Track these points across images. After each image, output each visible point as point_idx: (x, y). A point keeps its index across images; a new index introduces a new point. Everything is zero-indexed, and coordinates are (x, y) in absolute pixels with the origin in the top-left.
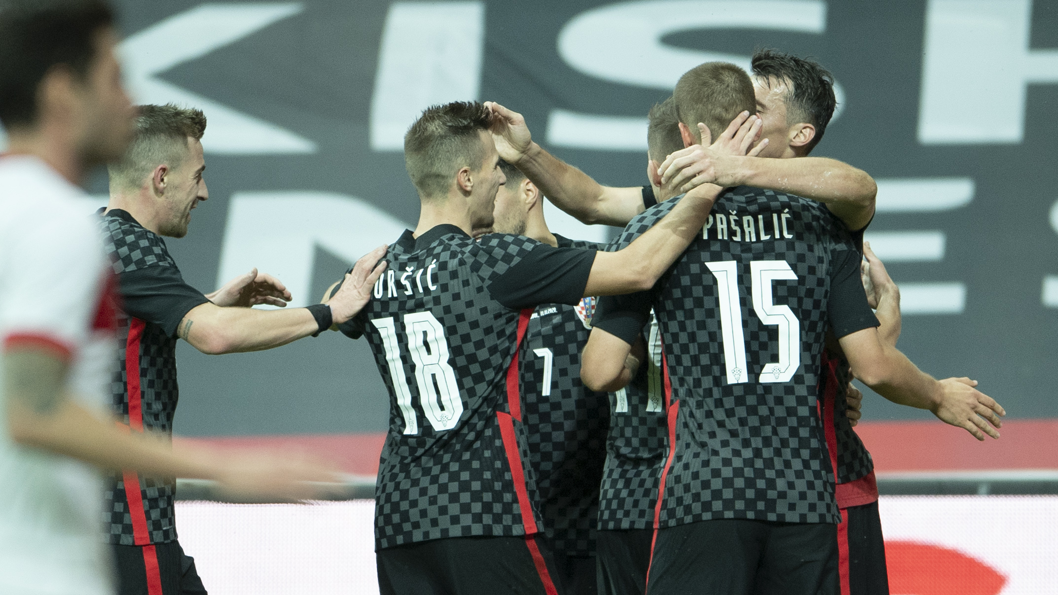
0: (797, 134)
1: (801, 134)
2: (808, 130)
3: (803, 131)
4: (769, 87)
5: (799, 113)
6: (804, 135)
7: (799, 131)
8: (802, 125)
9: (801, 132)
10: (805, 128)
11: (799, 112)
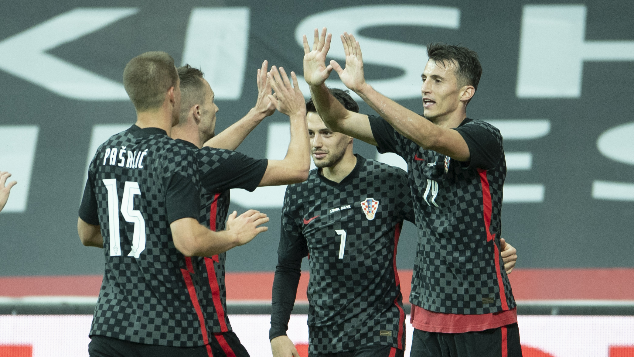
0: (464, 93)
1: (466, 93)
2: (470, 89)
3: (467, 91)
4: (445, 67)
5: (465, 80)
6: (469, 93)
7: (465, 90)
8: (466, 87)
9: (466, 91)
10: (468, 88)
11: (463, 79)
